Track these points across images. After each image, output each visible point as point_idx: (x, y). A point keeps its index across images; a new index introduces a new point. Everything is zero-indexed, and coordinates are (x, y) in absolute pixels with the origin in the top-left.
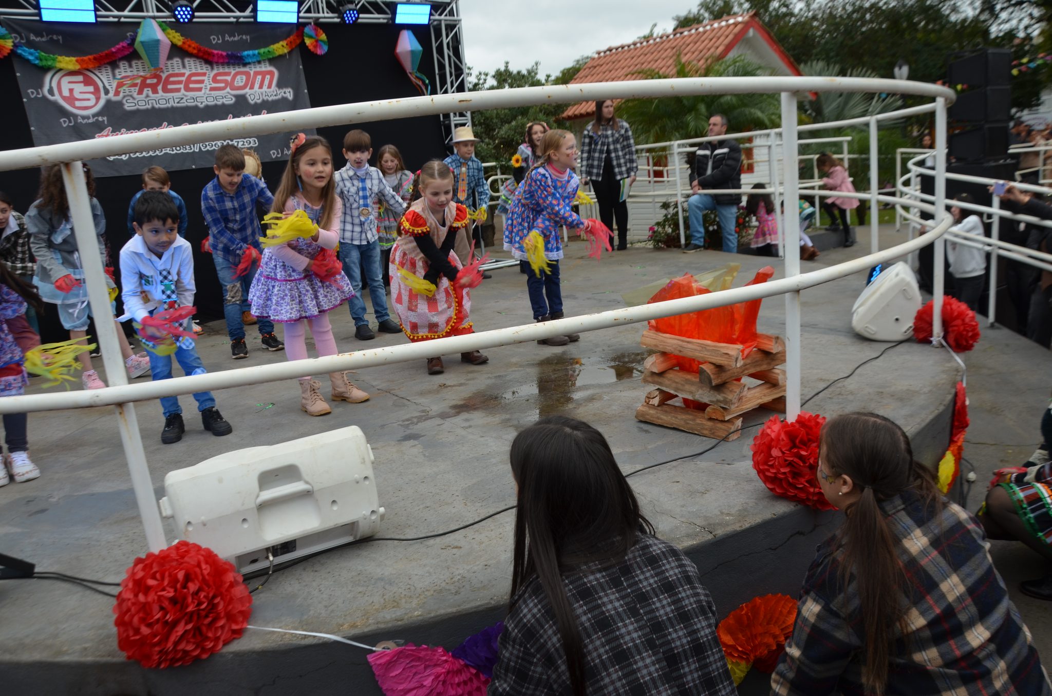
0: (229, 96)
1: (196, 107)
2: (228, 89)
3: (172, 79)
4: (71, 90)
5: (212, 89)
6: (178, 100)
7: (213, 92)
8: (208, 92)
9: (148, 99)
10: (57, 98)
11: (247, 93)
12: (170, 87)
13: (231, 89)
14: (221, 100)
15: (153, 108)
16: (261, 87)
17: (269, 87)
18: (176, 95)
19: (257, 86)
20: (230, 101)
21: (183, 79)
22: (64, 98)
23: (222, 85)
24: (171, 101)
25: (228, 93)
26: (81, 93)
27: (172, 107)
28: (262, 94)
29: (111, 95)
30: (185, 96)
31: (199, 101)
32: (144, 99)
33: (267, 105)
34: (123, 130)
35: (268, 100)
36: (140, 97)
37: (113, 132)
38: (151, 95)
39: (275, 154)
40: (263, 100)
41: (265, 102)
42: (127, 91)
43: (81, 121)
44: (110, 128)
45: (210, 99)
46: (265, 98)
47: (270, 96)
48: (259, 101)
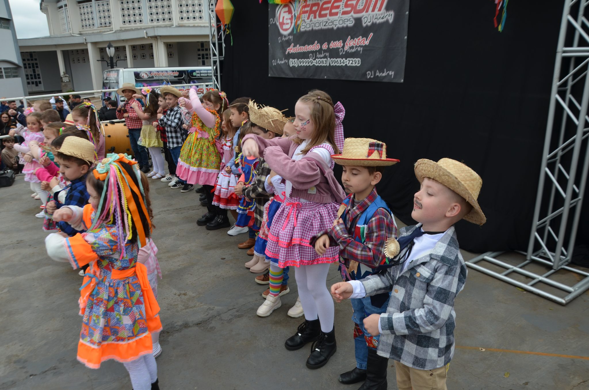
0: (352, 19)
1: (333, 28)
2: (352, 13)
3: (325, 6)
4: (283, 17)
5: (344, 13)
6: (325, 23)
7: (343, 16)
8: (341, 16)
9: (311, 22)
10: (278, 24)
11: (363, 16)
12: (323, 12)
13: (355, 13)
14: (346, 23)
15: (312, 29)
16: (373, 10)
17: (380, 10)
18: (324, 19)
19: (371, 9)
20: (351, 24)
21: (329, 5)
22: (280, 23)
23: (349, 9)
24: (321, 24)
25: (352, 16)
26: (287, 19)
27: (321, 29)
28: (373, 16)
30: (329, 20)
31: (335, 24)
32: (309, 23)
33: (374, 27)
34: (298, 45)
35: (376, 23)
36: (308, 21)
37: (294, 47)
38: (313, 19)
39: (370, 75)
40: (373, 23)
41: (374, 24)
42: (303, 17)
43: (283, 39)
44: (293, 44)
45: (341, 22)
46: (374, 21)
47: (378, 18)
48: (369, 24)
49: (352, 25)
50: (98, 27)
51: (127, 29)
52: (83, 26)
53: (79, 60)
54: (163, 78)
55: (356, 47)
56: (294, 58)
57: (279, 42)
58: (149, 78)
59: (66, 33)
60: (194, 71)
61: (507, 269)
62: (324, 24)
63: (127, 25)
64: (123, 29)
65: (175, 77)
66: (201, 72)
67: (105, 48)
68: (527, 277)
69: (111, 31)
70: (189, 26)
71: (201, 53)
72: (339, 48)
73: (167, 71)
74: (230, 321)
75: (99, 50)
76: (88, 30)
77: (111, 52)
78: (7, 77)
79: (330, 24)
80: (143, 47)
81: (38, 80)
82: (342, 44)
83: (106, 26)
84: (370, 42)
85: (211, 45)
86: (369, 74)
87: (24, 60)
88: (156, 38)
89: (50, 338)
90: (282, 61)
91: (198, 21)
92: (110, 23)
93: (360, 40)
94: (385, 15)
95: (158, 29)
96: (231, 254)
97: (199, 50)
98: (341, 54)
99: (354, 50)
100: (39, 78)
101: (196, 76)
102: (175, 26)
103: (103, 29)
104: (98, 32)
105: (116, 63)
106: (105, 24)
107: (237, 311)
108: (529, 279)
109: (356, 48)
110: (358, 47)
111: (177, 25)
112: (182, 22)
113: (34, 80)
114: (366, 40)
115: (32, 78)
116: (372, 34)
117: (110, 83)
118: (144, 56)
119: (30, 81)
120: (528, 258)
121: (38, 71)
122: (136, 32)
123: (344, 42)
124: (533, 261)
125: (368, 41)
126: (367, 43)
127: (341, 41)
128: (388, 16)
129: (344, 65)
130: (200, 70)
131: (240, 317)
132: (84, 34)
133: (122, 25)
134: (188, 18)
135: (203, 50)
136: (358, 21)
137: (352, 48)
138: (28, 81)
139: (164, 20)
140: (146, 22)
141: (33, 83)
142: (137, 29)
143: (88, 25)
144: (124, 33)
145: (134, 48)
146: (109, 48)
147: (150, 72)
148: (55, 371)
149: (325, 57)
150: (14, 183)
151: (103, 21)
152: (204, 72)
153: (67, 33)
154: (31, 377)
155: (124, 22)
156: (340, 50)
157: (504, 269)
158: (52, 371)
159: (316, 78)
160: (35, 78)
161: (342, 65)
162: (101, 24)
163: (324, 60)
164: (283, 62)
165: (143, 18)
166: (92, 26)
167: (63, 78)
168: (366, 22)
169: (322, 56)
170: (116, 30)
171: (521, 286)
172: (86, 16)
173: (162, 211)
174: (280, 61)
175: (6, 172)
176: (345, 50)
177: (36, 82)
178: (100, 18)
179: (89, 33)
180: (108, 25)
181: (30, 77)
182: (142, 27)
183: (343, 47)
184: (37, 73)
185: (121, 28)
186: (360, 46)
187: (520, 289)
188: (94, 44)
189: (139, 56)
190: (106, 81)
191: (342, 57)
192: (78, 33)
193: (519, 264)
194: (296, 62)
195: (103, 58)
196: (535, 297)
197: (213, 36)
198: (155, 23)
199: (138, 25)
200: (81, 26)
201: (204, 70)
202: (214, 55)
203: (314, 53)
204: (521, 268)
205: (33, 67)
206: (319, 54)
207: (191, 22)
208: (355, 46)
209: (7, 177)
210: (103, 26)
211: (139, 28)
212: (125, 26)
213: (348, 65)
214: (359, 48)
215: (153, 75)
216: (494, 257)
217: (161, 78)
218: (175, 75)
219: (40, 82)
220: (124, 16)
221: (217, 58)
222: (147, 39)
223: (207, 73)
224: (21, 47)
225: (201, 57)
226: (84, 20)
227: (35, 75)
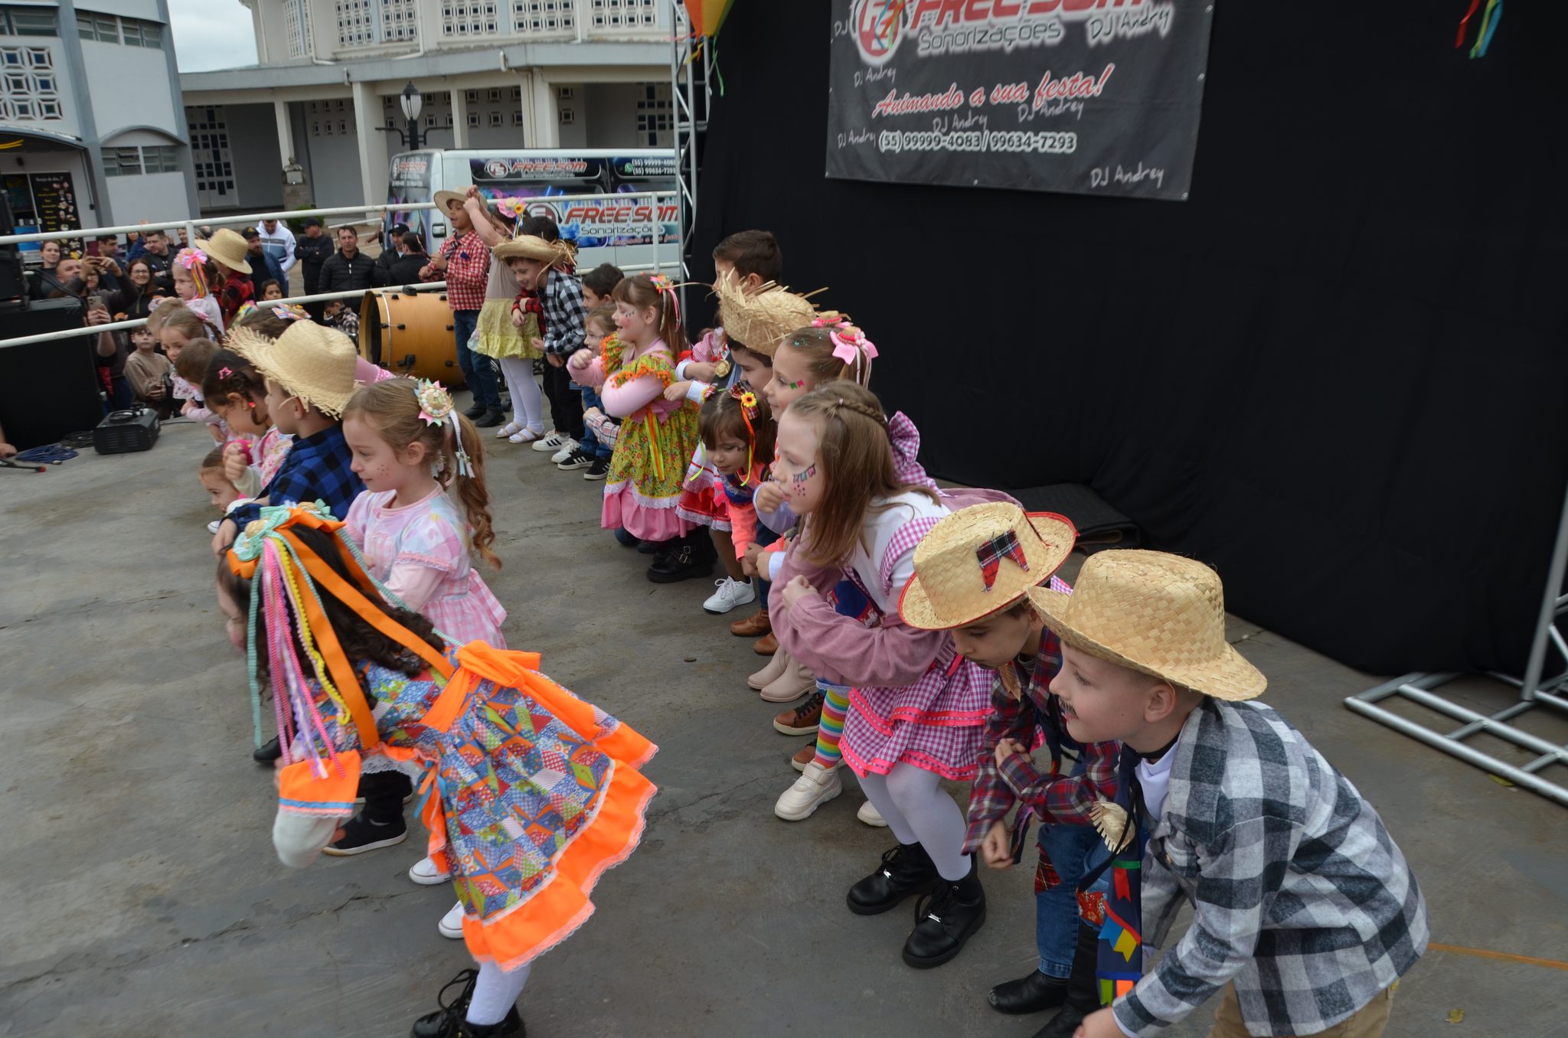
0: (1058, 26)
1: (1001, 50)
2: (1060, 8)
4: (874, 19)
5: (1037, 8)
6: (982, 35)
7: (1034, 16)
8: (1026, 16)
9: (947, 33)
10: (856, 36)
11: (1090, 17)
12: (978, 6)
13: (1066, 8)
14: (1041, 35)
15: (947, 51)
18: (980, 24)
20: (1053, 37)
22: (862, 34)
24: (971, 36)
25: (1058, 16)
27: (970, 50)
28: (1118, 18)
29: (909, 25)
30: (992, 26)
31: (1008, 37)
32: (940, 33)
33: (1119, 49)
34: (907, 95)
35: (1124, 36)
36: (937, 30)
37: (897, 98)
38: (951, 26)
39: (1098, 179)
40: (1116, 37)
41: (1119, 41)
42: (927, 18)
43: (870, 76)
44: (894, 91)
45: (1026, 33)
46: (1121, 32)
47: (1132, 23)
48: (1107, 39)
49: (1057, 40)
50: (381, 43)
51: (454, 46)
52: (342, 39)
53: (329, 128)
54: (547, 177)
55: (1066, 100)
56: (893, 129)
57: (856, 84)
58: (510, 175)
59: (300, 57)
60: (629, 160)
61: (1465, 722)
62: (979, 37)
63: (456, 37)
64: (445, 48)
65: (577, 174)
66: (646, 162)
67: (398, 97)
68: (1522, 747)
69: (413, 51)
70: (617, 42)
71: (647, 112)
72: (1018, 104)
73: (556, 160)
74: (702, 827)
75: (380, 103)
76: (353, 50)
77: (412, 107)
78: (150, 170)
79: (993, 38)
80: (494, 95)
81: (224, 179)
82: (1027, 94)
83: (401, 40)
84: (1105, 88)
85: (676, 91)
86: (1097, 175)
87: (192, 127)
88: (529, 71)
89: (235, 847)
90: (861, 136)
91: (640, 27)
92: (412, 32)
93: (1079, 83)
94: (1150, 15)
95: (536, 47)
96: (710, 649)
97: (641, 105)
98: (1021, 119)
99: (1058, 111)
100: (228, 173)
101: (632, 174)
102: (579, 40)
103: (393, 48)
104: (380, 56)
105: (425, 137)
106: (400, 33)
107: (723, 802)
108: (1528, 755)
109: (1064, 104)
110: (1072, 101)
111: (586, 37)
112: (599, 31)
113: (216, 179)
114: (1096, 83)
115: (210, 174)
116: (1111, 68)
117: (406, 187)
118: (496, 119)
119: (206, 180)
120: (1527, 696)
121: (227, 155)
122: (477, 55)
123: (1032, 87)
124: (1540, 705)
125: (1100, 86)
126: (1096, 90)
127: (1025, 84)
128: (1157, 17)
129: (1030, 149)
130: (643, 159)
131: (730, 818)
132: (345, 59)
133: (442, 37)
134: (615, 20)
135: (651, 105)
136: (1076, 31)
137: (1054, 103)
138: (201, 180)
139: (552, 23)
140: (506, 30)
141: (212, 186)
142: (481, 48)
143: (355, 37)
144: (447, 58)
145: (471, 96)
146: (408, 98)
147: (513, 161)
148: (245, 933)
149: (978, 127)
150: (158, 442)
151: (394, 25)
152: (652, 162)
153: (302, 57)
154: (186, 945)
155: (449, 29)
156: (1020, 108)
157: (1455, 723)
158: (238, 933)
159: (949, 183)
160: (219, 174)
161: (1023, 151)
162: (389, 34)
163: (973, 135)
164: (862, 140)
165: (497, 18)
166: (364, 41)
167: (289, 175)
168: (1098, 34)
169: (968, 123)
170: (427, 49)
171: (1502, 771)
172: (352, 14)
173: (533, 528)
174: (855, 136)
175: (138, 413)
176: (1035, 108)
177: (221, 184)
178: (387, 18)
179: (357, 58)
180: (406, 36)
181: (205, 171)
182: (495, 44)
183: (1029, 101)
184: (223, 160)
185: (439, 44)
186: (1076, 99)
187: (1501, 781)
188: (371, 85)
189: (484, 120)
190: (397, 183)
191: (1025, 127)
192: (331, 56)
193: (1498, 711)
194: (897, 139)
195: (391, 124)
196: (1543, 803)
197: (682, 68)
198: (529, 34)
199: (484, 36)
200: (337, 40)
201: (655, 158)
202: (683, 118)
203: (946, 114)
204: (1504, 721)
205: (215, 144)
206: (960, 120)
207: (623, 30)
208: (1062, 97)
209: (140, 427)
210: (394, 39)
211: (486, 44)
212: (449, 39)
213: (1041, 150)
214: (1074, 104)
215: (520, 167)
216: (1429, 689)
217: (539, 177)
218: (577, 170)
219: (230, 185)
220: (448, 12)
221: (690, 127)
222: (506, 73)
223: (662, 166)
224: (186, 94)
225: (646, 123)
226: (345, 23)
227: (218, 167)
